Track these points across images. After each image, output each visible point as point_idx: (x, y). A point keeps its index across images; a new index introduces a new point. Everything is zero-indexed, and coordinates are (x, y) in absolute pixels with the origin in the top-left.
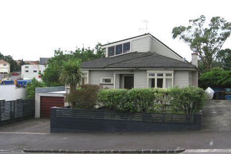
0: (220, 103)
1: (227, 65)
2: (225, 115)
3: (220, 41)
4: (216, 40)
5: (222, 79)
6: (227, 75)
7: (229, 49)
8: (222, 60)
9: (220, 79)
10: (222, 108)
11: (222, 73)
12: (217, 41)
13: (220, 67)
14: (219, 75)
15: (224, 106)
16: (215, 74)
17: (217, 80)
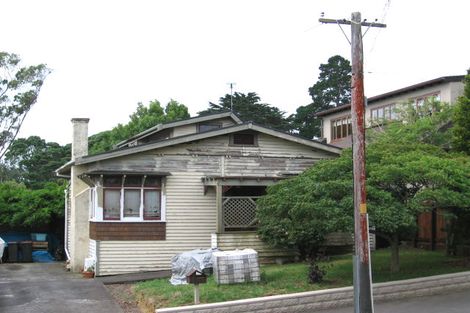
0: (22, 272)
1: (31, 177)
2: (37, 301)
3: (15, 115)
4: (5, 111)
5: (25, 211)
6: (38, 200)
7: (37, 138)
8: (20, 164)
9: (19, 210)
10: (28, 283)
11: (24, 195)
12: (7, 115)
13: (18, 182)
14: (16, 201)
15: (33, 278)
16: (6, 199)
17: (11, 213)
